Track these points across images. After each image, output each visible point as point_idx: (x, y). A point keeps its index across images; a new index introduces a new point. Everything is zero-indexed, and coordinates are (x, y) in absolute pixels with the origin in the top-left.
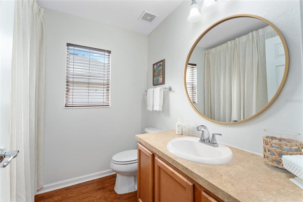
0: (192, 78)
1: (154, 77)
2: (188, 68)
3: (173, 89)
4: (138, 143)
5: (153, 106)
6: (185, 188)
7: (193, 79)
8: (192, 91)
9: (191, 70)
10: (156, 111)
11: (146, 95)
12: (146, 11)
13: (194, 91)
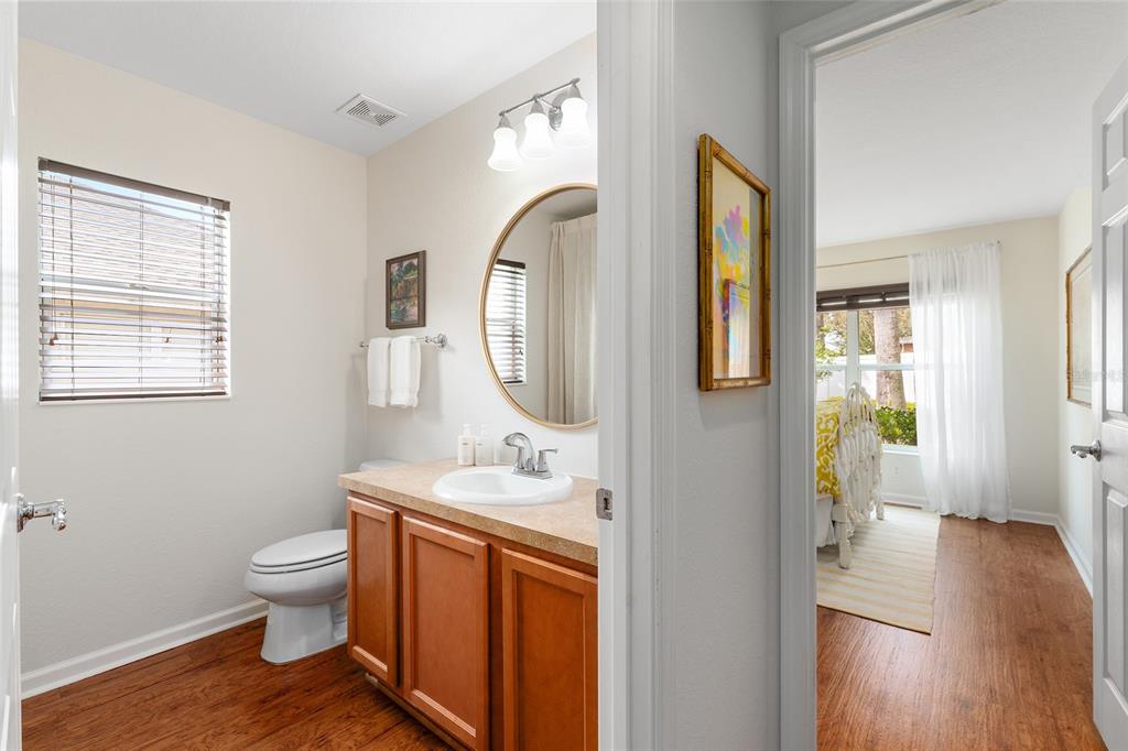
0: (512, 310)
1: (389, 300)
2: (494, 272)
3: (449, 341)
4: (349, 498)
5: (389, 392)
6: (472, 557)
7: (515, 314)
8: (510, 345)
9: (510, 280)
10: (398, 408)
11: (365, 356)
12: (364, 97)
13: (518, 345)
